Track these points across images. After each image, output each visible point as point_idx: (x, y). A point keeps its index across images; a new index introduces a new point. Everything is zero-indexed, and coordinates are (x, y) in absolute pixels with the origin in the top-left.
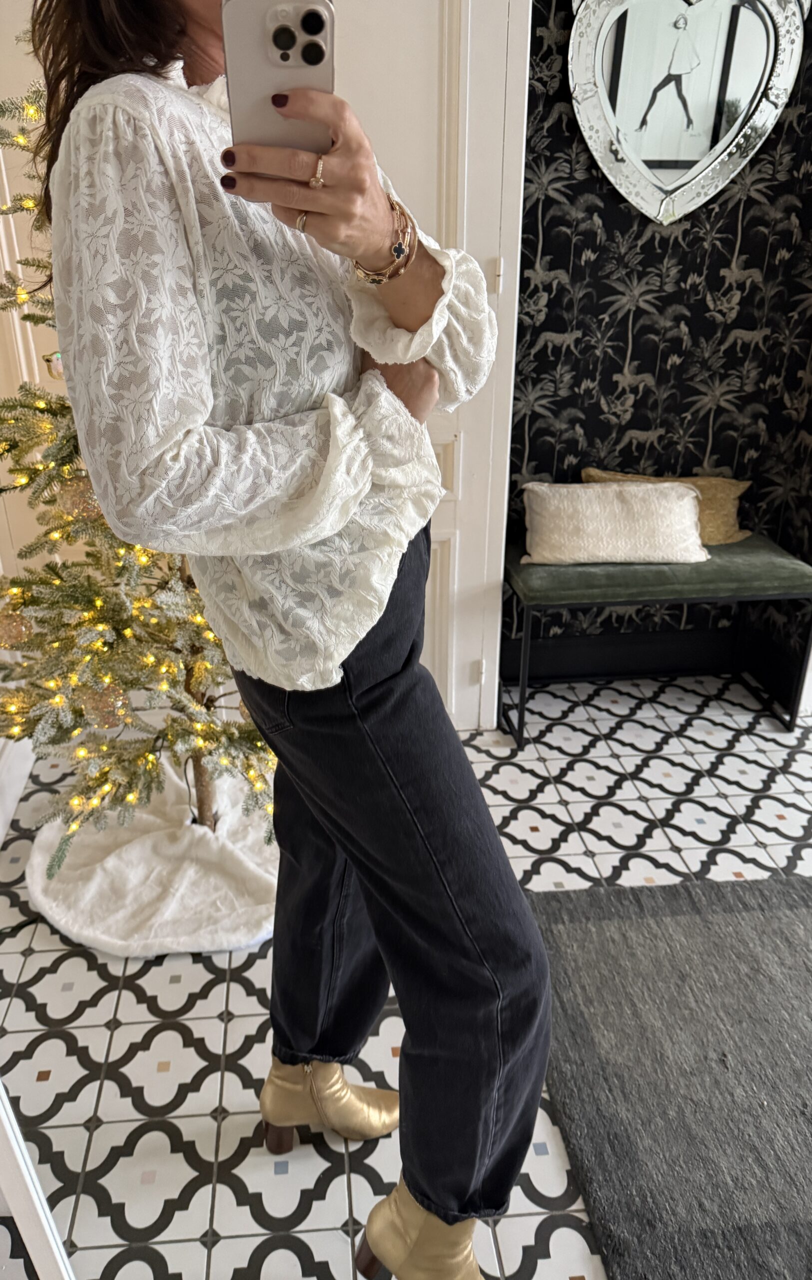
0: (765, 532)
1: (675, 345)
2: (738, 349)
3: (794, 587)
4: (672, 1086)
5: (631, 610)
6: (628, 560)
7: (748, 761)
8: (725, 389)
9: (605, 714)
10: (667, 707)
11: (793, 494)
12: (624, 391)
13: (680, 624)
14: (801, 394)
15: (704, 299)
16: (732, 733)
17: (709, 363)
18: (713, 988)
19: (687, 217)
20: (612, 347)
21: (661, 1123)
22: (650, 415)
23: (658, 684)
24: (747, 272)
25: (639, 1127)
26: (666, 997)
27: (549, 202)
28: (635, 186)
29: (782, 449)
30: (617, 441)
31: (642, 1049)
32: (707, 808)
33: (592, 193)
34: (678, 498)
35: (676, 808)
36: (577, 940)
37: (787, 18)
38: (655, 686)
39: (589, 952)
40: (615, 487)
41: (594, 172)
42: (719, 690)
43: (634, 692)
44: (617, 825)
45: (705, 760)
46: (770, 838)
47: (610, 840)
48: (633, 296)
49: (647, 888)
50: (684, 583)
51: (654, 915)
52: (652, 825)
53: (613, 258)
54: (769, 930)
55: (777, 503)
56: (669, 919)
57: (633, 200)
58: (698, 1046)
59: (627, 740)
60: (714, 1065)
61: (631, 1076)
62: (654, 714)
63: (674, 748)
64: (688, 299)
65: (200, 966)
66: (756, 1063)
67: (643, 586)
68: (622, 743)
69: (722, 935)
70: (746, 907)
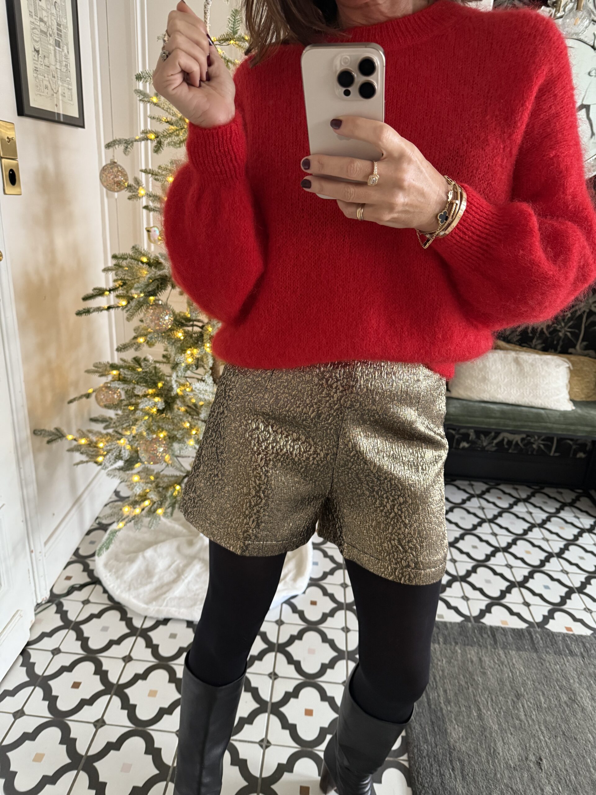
4: (499, 776)
5: (517, 438)
6: (517, 403)
7: (586, 551)
8: (595, 299)
9: (491, 506)
10: (535, 506)
13: (550, 450)
16: (578, 530)
18: (539, 707)
23: (532, 490)
26: (504, 708)
31: (481, 744)
32: (552, 579)
34: (556, 366)
35: (531, 575)
36: (446, 657)
38: (529, 492)
39: (454, 667)
40: (513, 354)
42: (573, 500)
43: (514, 493)
44: (488, 582)
45: (556, 546)
47: (481, 591)
49: (502, 628)
50: (554, 423)
51: (504, 648)
52: (512, 585)
54: (586, 672)
56: (514, 652)
58: (522, 749)
59: (504, 525)
60: (532, 765)
61: (469, 762)
62: (525, 510)
63: (536, 535)
65: (191, 630)
66: (563, 770)
67: (525, 421)
68: (501, 527)
69: (551, 670)
70: (571, 653)
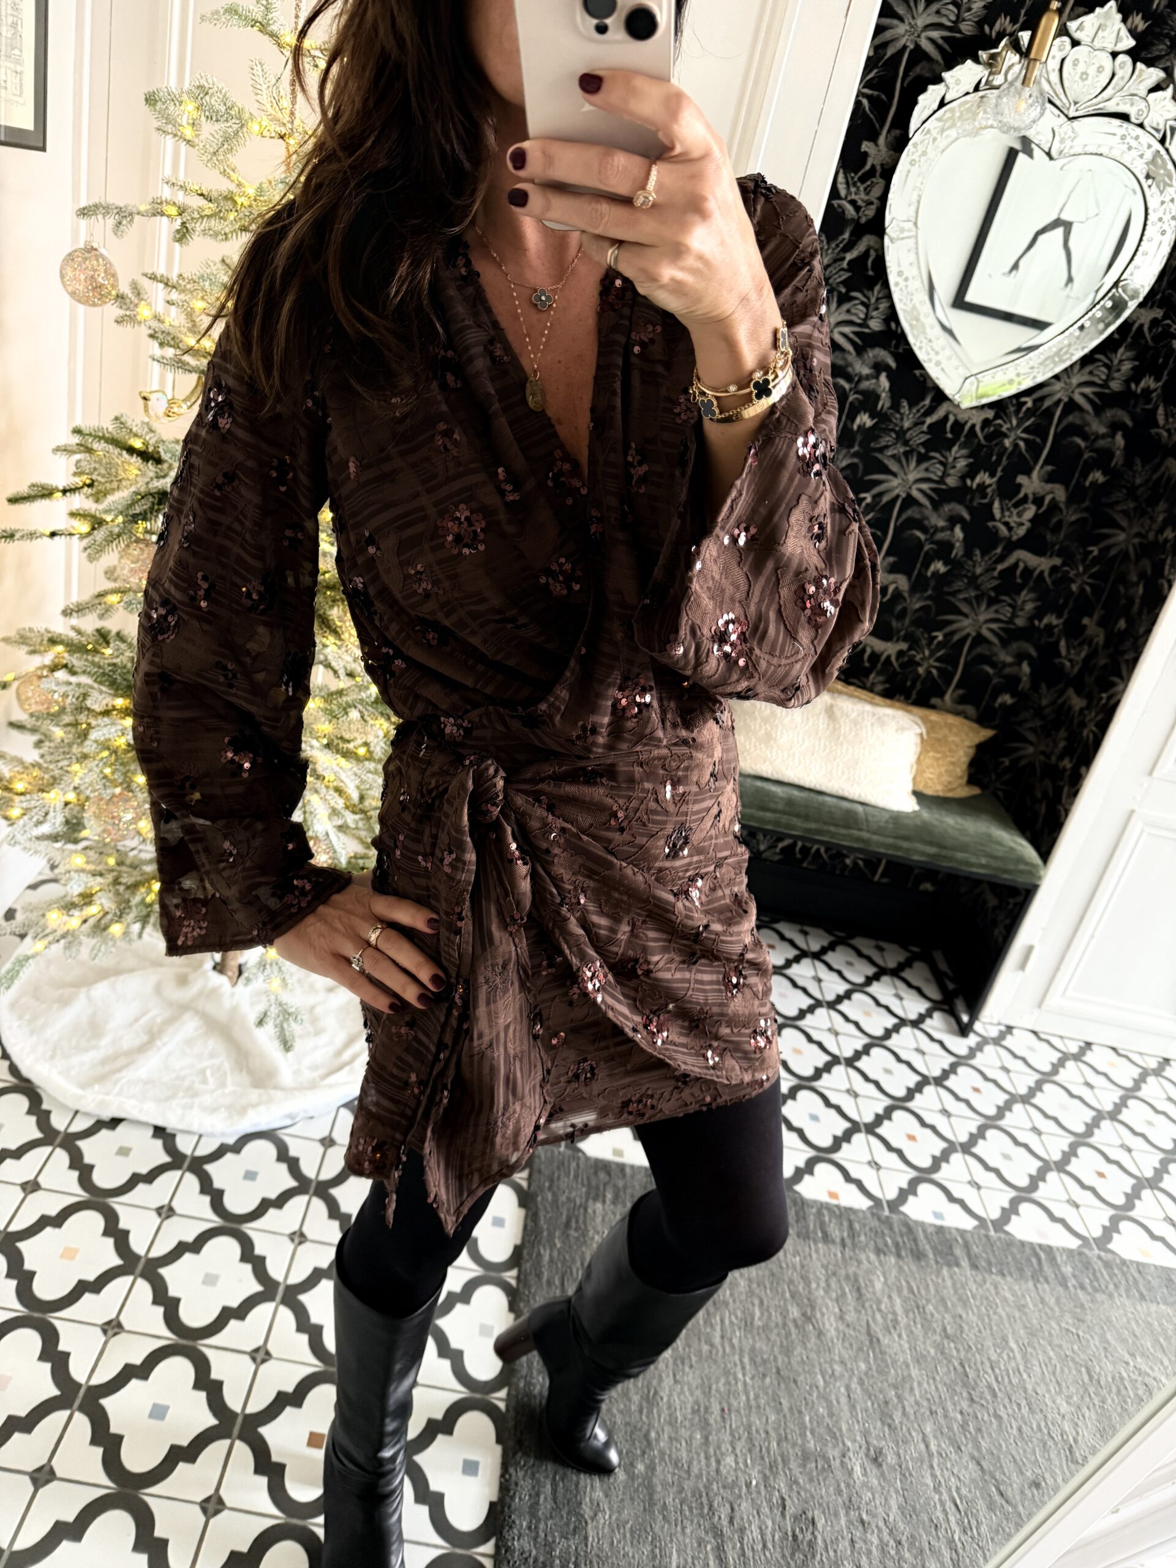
0: (1000, 794)
1: (944, 550)
2: (1018, 572)
3: (1005, 871)
4: (653, 1435)
6: (817, 787)
7: (899, 1059)
8: (993, 616)
10: (830, 968)
11: (1042, 758)
13: (874, 873)
14: (1080, 645)
15: (991, 503)
16: (895, 1021)
17: (979, 581)
18: (747, 1324)
19: (991, 405)
22: (895, 624)
23: (831, 938)
24: (1049, 486)
28: (937, 353)
29: (1044, 702)
32: (828, 1104)
33: (885, 347)
34: (897, 730)
35: (793, 1094)
37: (1163, 203)
38: (826, 940)
41: (893, 325)
42: (900, 964)
43: (800, 941)
45: (850, 1045)
46: (888, 1159)
48: (906, 481)
50: (875, 832)
53: (893, 430)
54: (841, 1272)
55: (1023, 762)
57: (931, 369)
58: (704, 1393)
62: (812, 973)
63: (819, 1021)
64: (971, 500)
65: (159, 1143)
66: (761, 1431)
67: (825, 823)
70: (826, 1238)
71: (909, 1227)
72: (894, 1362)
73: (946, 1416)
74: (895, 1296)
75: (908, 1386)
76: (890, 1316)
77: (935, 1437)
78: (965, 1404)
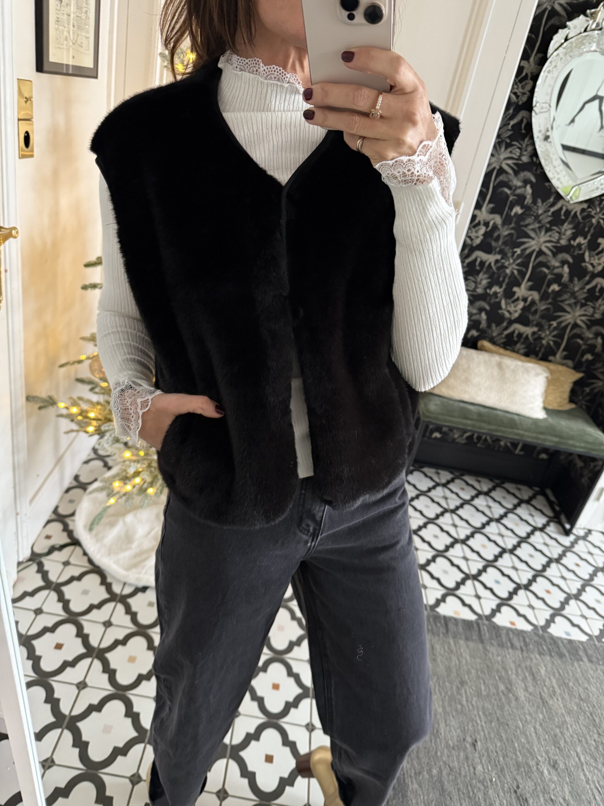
1: (558, 278)
2: (597, 289)
4: (439, 754)
6: (494, 406)
7: (536, 549)
8: (582, 312)
9: (454, 496)
10: (494, 500)
12: (518, 299)
13: (516, 450)
15: (583, 254)
16: (531, 528)
17: (577, 294)
18: (479, 694)
19: (586, 201)
20: (518, 270)
21: (427, 776)
22: (531, 317)
23: (492, 484)
25: (413, 775)
26: (449, 693)
27: (501, 171)
28: (558, 174)
30: (506, 328)
32: (503, 574)
33: (530, 172)
34: (536, 375)
35: (484, 569)
38: (490, 485)
40: (497, 358)
41: (535, 159)
42: (530, 497)
43: (476, 485)
44: (445, 572)
45: (510, 542)
46: (538, 604)
47: (438, 580)
48: (538, 242)
49: (454, 618)
51: (454, 637)
52: (467, 577)
53: (533, 215)
54: (523, 665)
55: (596, 391)
56: (463, 642)
57: (555, 182)
58: (461, 731)
59: (464, 517)
60: (468, 746)
62: (484, 503)
63: (493, 529)
64: (574, 251)
66: (494, 752)
67: (500, 426)
68: (461, 518)
69: (493, 661)
70: (513, 646)
71: (554, 640)
72: (557, 714)
73: (587, 743)
74: (552, 678)
75: (565, 727)
76: (551, 689)
77: (583, 754)
78: (596, 736)
